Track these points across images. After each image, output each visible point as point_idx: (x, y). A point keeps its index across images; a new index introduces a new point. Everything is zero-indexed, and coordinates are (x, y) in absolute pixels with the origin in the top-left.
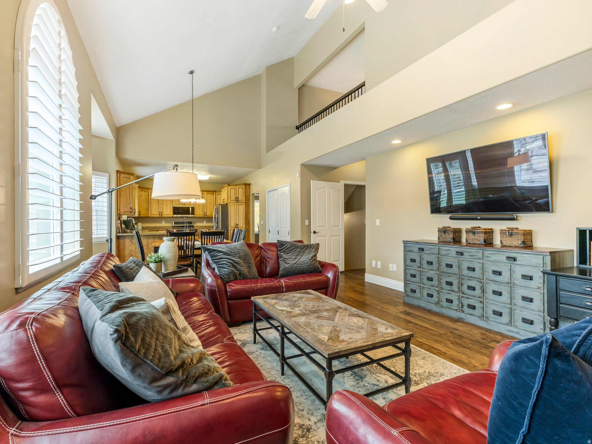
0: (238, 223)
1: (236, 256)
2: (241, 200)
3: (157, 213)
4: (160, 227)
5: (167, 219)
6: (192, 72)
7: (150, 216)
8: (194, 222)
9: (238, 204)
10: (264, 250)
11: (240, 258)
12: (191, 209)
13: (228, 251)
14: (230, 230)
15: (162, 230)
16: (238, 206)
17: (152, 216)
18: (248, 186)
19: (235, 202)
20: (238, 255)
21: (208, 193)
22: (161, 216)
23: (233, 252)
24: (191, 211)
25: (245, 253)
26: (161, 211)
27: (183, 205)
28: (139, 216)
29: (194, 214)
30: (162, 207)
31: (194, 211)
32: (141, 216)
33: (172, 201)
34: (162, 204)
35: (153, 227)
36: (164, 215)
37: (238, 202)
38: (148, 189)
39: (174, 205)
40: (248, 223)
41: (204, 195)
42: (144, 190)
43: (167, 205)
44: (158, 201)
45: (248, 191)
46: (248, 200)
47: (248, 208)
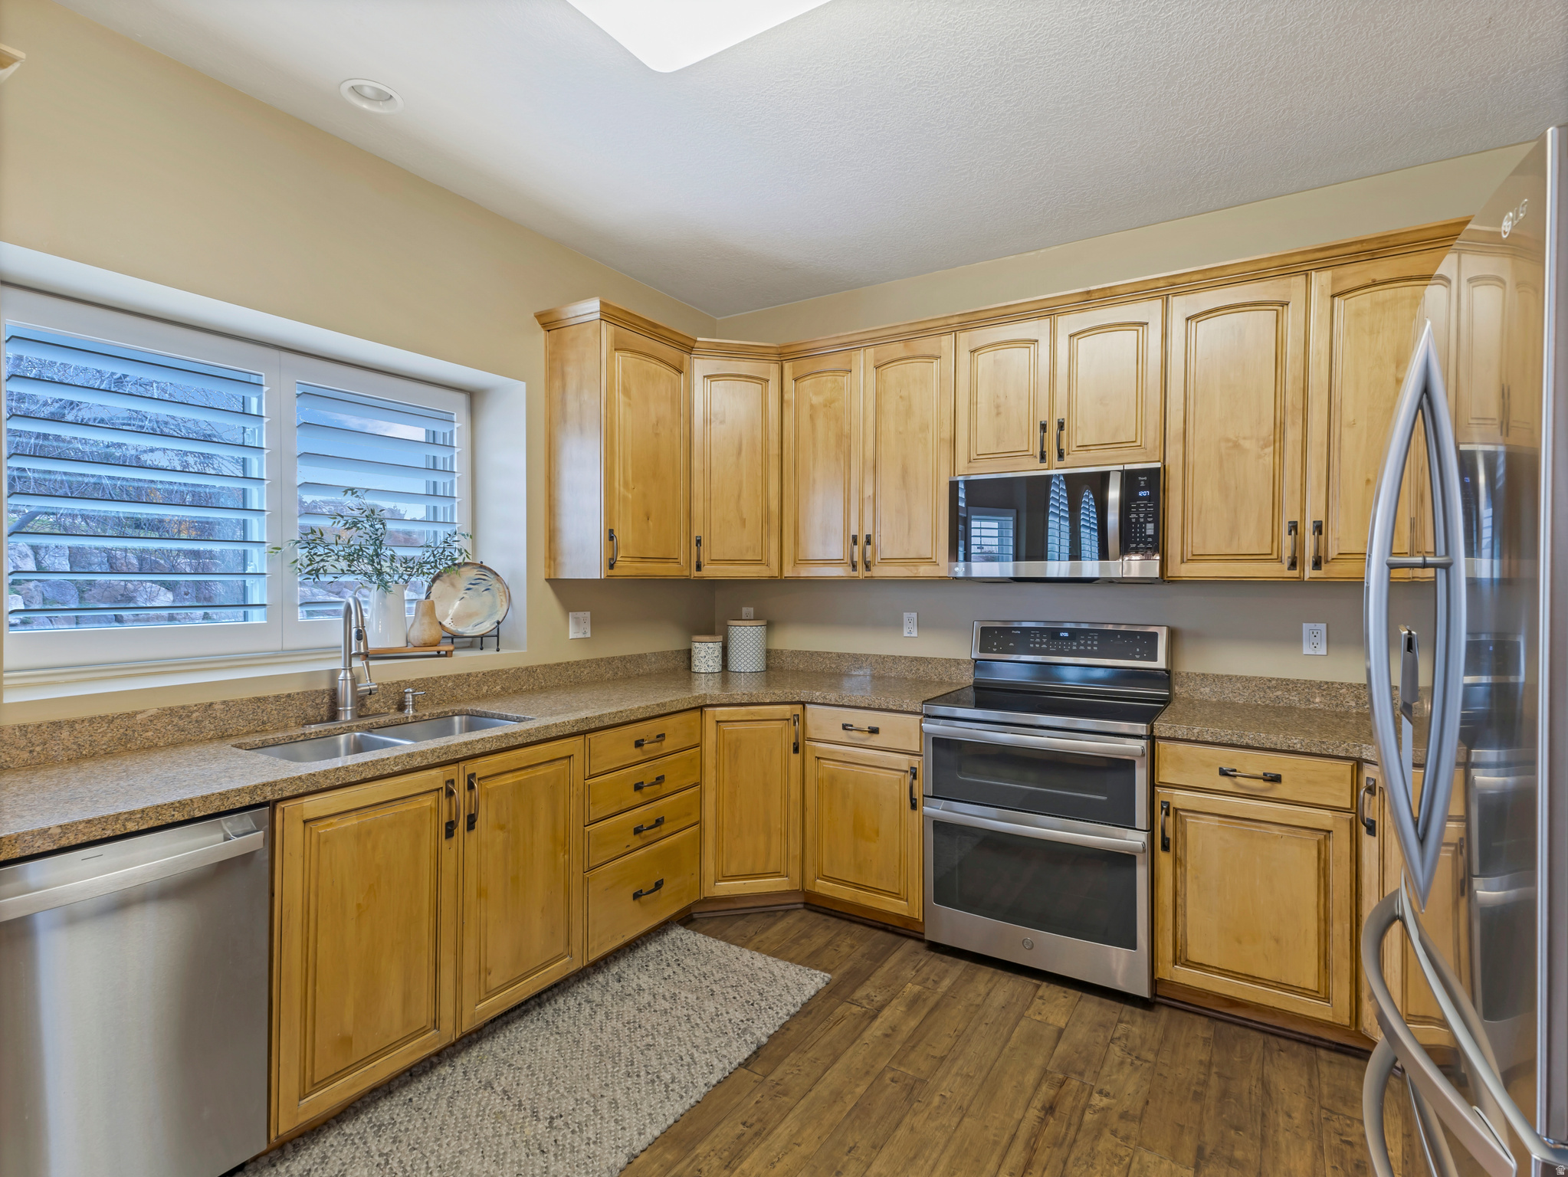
4: (885, 660)
7: (788, 572)
8: (1173, 635)
12: (1114, 492)
17: (806, 572)
21: (1354, 274)
22: (861, 573)
24: (1113, 517)
26: (861, 527)
27: (1043, 457)
28: (695, 574)
29: (1156, 545)
30: (869, 491)
31: (1158, 516)
32: (710, 571)
33: (947, 434)
34: (870, 464)
35: (840, 655)
36: (883, 561)
38: (779, 354)
39: (965, 469)
41: (1295, 311)
42: (745, 365)
43: (905, 472)
44: (844, 443)
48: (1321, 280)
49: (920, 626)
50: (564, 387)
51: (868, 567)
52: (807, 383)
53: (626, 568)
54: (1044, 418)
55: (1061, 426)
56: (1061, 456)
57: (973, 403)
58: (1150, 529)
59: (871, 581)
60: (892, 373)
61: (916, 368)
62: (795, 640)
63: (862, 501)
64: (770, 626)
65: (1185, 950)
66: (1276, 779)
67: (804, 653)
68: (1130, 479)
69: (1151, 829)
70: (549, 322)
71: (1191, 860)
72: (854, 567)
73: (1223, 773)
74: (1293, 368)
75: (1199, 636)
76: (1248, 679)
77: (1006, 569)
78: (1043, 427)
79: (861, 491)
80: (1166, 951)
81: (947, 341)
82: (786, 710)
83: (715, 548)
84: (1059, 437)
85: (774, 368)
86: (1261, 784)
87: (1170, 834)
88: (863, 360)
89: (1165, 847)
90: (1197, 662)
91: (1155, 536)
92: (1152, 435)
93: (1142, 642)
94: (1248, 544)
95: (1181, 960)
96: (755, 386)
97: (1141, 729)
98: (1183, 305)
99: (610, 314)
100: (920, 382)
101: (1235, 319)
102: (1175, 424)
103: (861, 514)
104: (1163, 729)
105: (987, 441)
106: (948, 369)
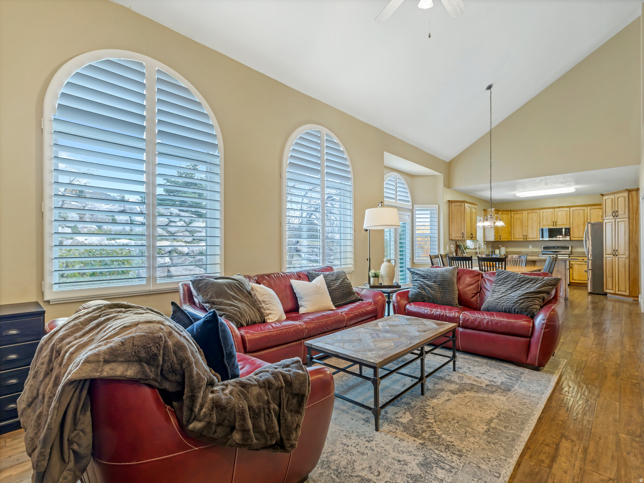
1: (431, 280)
2: (622, 215)
3: (521, 237)
4: (526, 252)
5: (534, 243)
6: (489, 87)
7: (512, 240)
8: (571, 247)
9: (617, 220)
10: (484, 280)
11: (435, 282)
12: (564, 230)
13: (425, 274)
14: (604, 258)
17: (515, 240)
18: (634, 193)
19: (612, 217)
20: (434, 279)
22: (525, 240)
23: (430, 276)
24: (564, 233)
25: (446, 278)
26: (525, 234)
27: (553, 226)
28: (499, 240)
29: (569, 236)
30: (526, 229)
31: (569, 233)
32: (502, 240)
33: (539, 222)
34: (526, 226)
35: (518, 252)
36: (529, 238)
37: (616, 218)
38: (511, 211)
39: (542, 227)
40: (635, 249)
41: (586, 211)
42: (506, 212)
43: (532, 227)
44: (522, 223)
45: (635, 199)
46: (636, 214)
47: (635, 226)
48: (589, 208)
49: (532, 247)
52: (515, 215)
55: (556, 222)
56: (556, 226)
57: (543, 219)
59: (527, 241)
60: (530, 215)
61: (534, 214)
62: (510, 250)
63: (525, 231)
64: (506, 248)
67: (512, 251)
68: (566, 229)
69: (569, 266)
70: (485, 210)
71: (574, 269)
73: (578, 260)
74: (586, 217)
75: (575, 247)
76: (581, 252)
77: (548, 239)
78: (553, 222)
80: (571, 279)
81: (538, 211)
83: (502, 237)
85: (510, 213)
86: (582, 261)
88: (525, 213)
89: (571, 268)
90: (574, 250)
92: (568, 224)
93: (568, 248)
94: (581, 236)
95: (573, 279)
96: (507, 215)
97: (568, 256)
98: (572, 209)
99: (495, 210)
100: (534, 216)
101: (579, 211)
102: (571, 222)
103: (525, 232)
104: (570, 256)
105: (545, 223)
106: (539, 214)
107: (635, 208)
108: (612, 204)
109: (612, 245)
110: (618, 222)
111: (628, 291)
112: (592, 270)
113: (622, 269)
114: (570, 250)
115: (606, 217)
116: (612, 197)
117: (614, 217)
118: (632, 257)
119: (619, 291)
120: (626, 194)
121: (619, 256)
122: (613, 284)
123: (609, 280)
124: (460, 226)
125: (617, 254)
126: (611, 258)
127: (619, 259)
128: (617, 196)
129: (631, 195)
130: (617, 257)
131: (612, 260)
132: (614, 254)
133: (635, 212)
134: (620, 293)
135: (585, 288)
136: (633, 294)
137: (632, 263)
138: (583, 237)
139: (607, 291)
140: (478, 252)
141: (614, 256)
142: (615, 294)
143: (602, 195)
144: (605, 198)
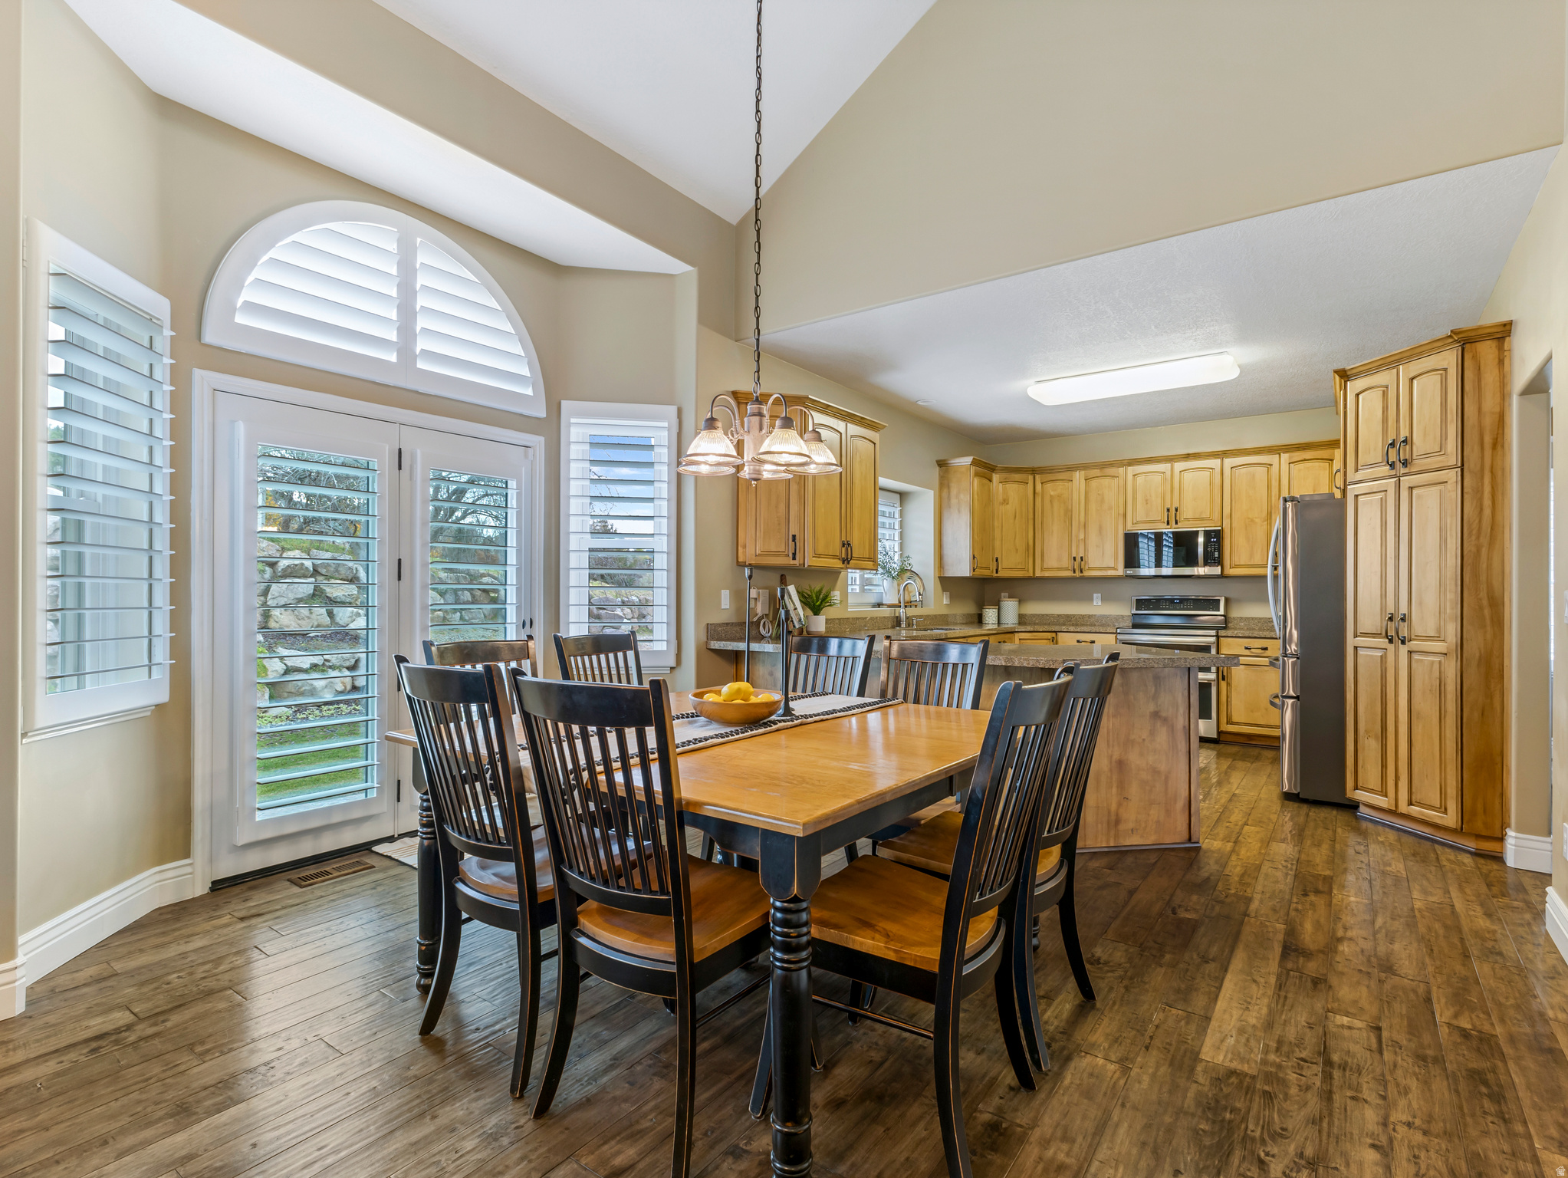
0: (1403, 610)
2: (1428, 455)
3: (1066, 562)
4: (1083, 616)
5: (1108, 584)
7: (1038, 574)
8: (1227, 600)
9: (1406, 481)
12: (1201, 540)
14: (1350, 651)
15: (1094, 629)
16: (1405, 494)
17: (1047, 574)
18: (1486, 347)
19: (1385, 470)
22: (1078, 574)
24: (1201, 550)
26: (1077, 552)
27: (1168, 524)
28: (995, 575)
29: (1219, 562)
30: (1082, 536)
31: (1220, 549)
32: (1002, 574)
33: (1121, 511)
34: (1082, 524)
35: (1058, 615)
36: (1090, 569)
37: (1403, 471)
38: (1034, 471)
39: (1131, 528)
40: (1487, 612)
41: (1275, 469)
42: (1017, 476)
43: (1100, 528)
44: (1068, 513)
45: (1490, 377)
46: (1494, 446)
47: (1487, 502)
48: (1285, 457)
49: (1103, 600)
50: (949, 493)
51: (1081, 572)
52: (1048, 485)
53: (980, 573)
54: (1169, 506)
55: (1176, 510)
56: (1176, 523)
57: (1134, 499)
58: (1216, 555)
59: (1083, 578)
60: (1094, 483)
61: (1106, 481)
62: (1034, 608)
63: (1078, 541)
64: (1020, 602)
65: (1231, 718)
66: (1266, 649)
67: (1039, 615)
68: (1207, 534)
69: (1218, 672)
70: (942, 464)
71: (1234, 683)
72: (1074, 572)
73: (1246, 648)
74: (1275, 484)
75: (1239, 601)
76: (1260, 619)
78: (1168, 510)
79: (1077, 536)
80: (1223, 719)
81: (1121, 470)
82: (1049, 635)
83: (1004, 563)
84: (1176, 515)
85: (1031, 477)
86: (1260, 651)
87: (1225, 674)
88: (1078, 476)
89: (1223, 679)
90: (1237, 613)
91: (1219, 557)
92: (1217, 515)
93: (1213, 604)
94: (1257, 560)
95: (1230, 722)
96: (1022, 486)
97: (1213, 633)
98: (1229, 462)
99: (974, 463)
100: (1108, 488)
101: (1252, 469)
102: (1227, 511)
103: (1078, 546)
104: (1222, 633)
105: (1141, 516)
106: (1122, 483)
107: (1488, 421)
108: (1385, 409)
109: (1384, 595)
110: (1411, 488)
111: (1452, 806)
112: (1297, 698)
113: (1427, 706)
114: (1222, 612)
115: (1357, 470)
116: (1383, 378)
117: (1392, 466)
118: (1473, 648)
119: (1410, 803)
120: (1449, 359)
121: (1414, 645)
122: (1384, 766)
123: (1370, 747)
124: (782, 507)
125: (1404, 632)
126: (1379, 653)
127: (1416, 657)
128: (1405, 371)
129: (1475, 357)
130: (1403, 650)
131: (1383, 659)
132: (1392, 633)
133: (1488, 440)
134: (1415, 810)
135: (1270, 754)
136: (1479, 826)
137: (1473, 678)
138: (1265, 566)
139: (1360, 795)
140: (903, 617)
141: (1391, 641)
142: (1394, 813)
143: (1344, 375)
144: (1353, 386)
